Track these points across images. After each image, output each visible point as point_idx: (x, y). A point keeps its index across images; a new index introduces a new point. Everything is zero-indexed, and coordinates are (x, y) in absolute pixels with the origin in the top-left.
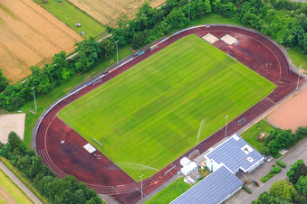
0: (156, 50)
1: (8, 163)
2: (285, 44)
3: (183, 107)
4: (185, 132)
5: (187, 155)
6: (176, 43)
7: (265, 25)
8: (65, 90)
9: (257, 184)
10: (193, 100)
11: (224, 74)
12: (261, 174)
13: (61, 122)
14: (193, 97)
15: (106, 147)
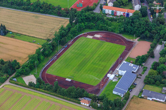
0: (71, 45)
1: (41, 90)
2: (120, 33)
3: (95, 59)
4: (102, 67)
5: (108, 73)
6: (77, 41)
7: (110, 28)
8: (44, 64)
9: (141, 75)
10: (98, 57)
11: (103, 47)
12: (140, 72)
13: (50, 75)
14: (97, 56)
15: (74, 78)
